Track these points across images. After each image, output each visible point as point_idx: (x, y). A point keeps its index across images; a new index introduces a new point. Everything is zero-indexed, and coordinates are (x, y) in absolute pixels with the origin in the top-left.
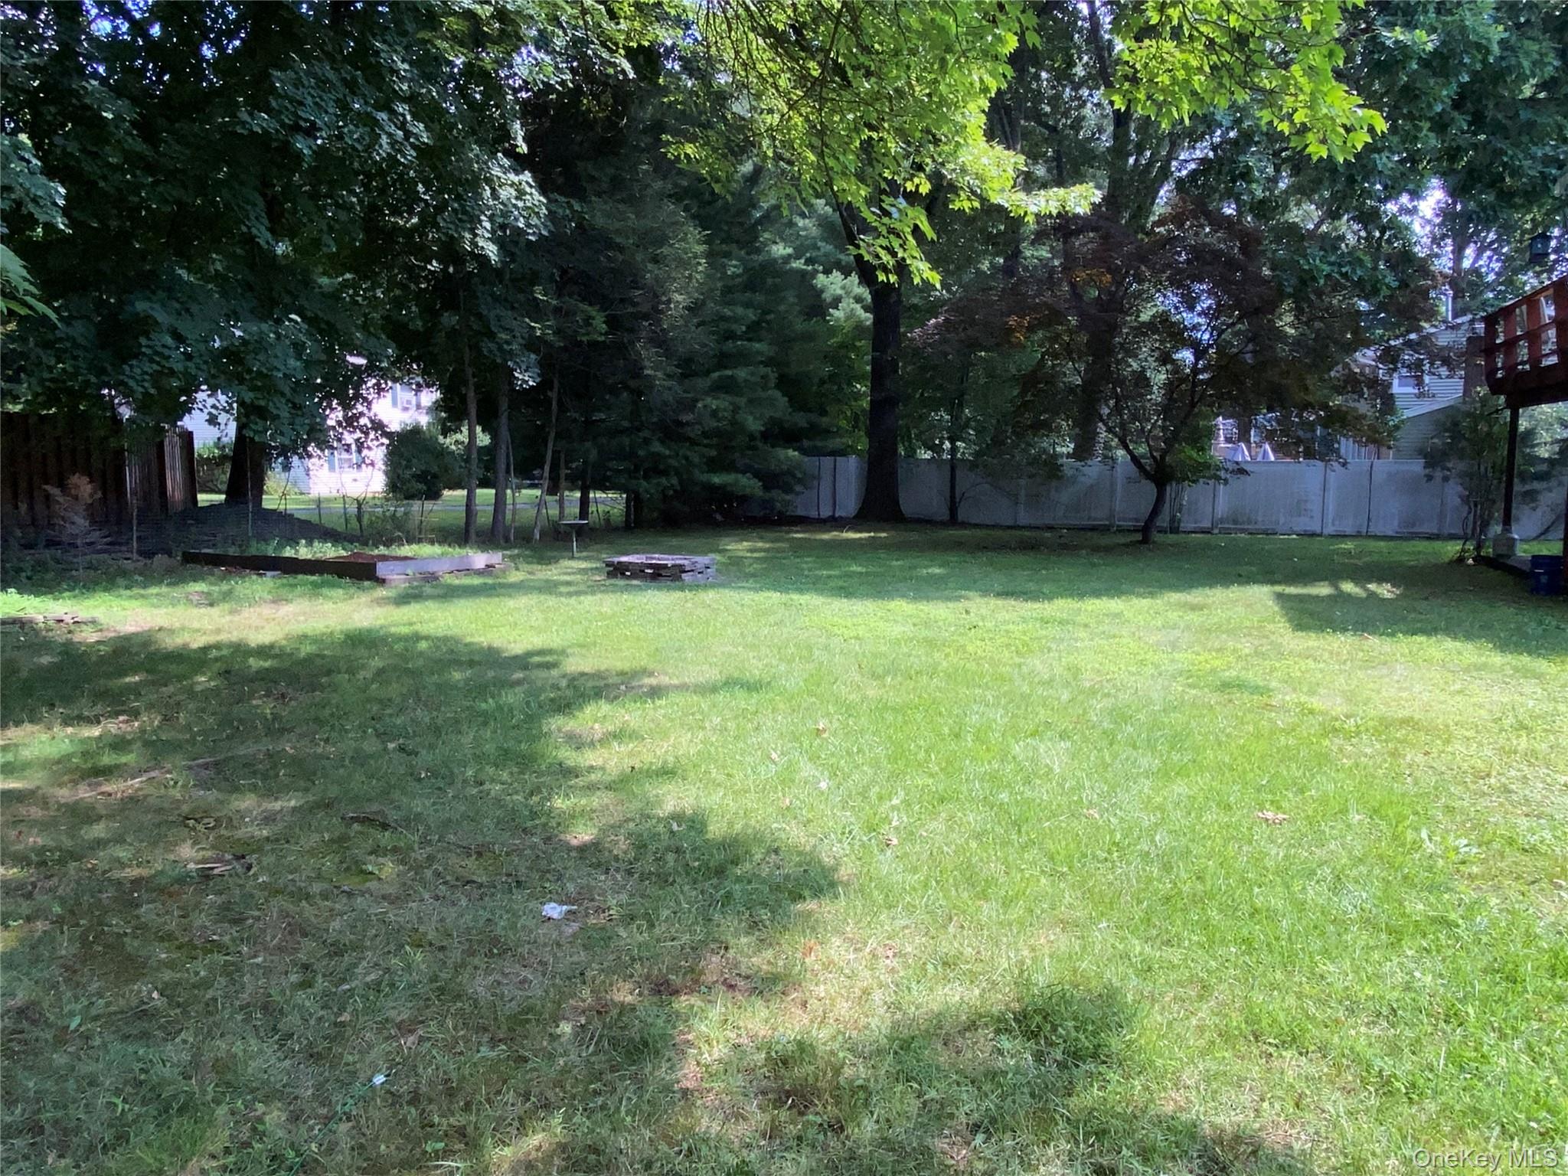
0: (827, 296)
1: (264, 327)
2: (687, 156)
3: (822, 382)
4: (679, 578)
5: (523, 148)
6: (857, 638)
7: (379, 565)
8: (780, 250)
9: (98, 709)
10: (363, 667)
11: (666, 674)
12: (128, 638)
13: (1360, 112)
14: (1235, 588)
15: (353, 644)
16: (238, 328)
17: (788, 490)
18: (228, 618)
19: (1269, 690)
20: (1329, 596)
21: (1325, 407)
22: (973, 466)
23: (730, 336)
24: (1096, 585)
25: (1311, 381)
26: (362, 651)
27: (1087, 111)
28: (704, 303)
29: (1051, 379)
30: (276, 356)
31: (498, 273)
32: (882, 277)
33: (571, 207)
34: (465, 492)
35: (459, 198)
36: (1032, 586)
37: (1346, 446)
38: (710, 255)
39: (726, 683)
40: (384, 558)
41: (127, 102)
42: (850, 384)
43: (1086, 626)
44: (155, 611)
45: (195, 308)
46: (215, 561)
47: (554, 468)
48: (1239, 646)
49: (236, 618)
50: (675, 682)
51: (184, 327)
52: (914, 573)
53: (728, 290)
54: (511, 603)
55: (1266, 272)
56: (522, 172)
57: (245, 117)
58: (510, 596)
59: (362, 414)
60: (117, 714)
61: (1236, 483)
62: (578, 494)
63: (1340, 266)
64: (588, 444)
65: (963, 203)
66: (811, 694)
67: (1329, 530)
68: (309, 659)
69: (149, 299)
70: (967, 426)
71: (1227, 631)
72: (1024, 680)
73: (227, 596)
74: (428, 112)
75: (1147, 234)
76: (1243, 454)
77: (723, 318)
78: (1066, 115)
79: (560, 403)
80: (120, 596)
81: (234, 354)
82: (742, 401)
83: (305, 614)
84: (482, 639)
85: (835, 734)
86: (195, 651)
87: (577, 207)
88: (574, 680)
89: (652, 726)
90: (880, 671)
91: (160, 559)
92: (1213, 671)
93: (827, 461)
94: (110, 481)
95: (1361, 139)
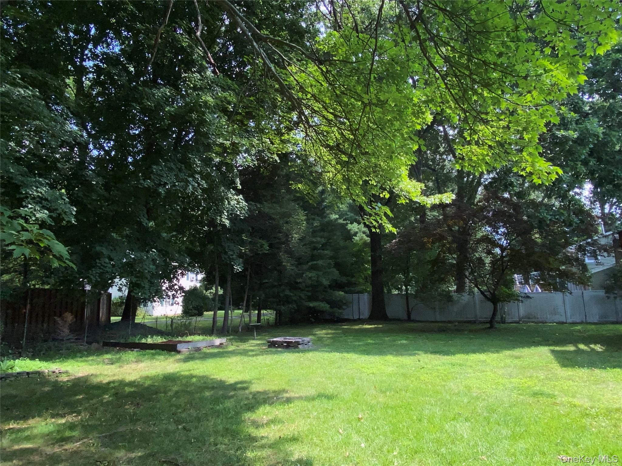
0: (352, 232)
1: (143, 254)
2: (299, 188)
3: (352, 264)
4: (297, 347)
5: (240, 187)
6: (373, 373)
7: (178, 345)
8: (334, 216)
9: (66, 410)
10: (170, 390)
11: (293, 391)
12: (79, 379)
13: (552, 168)
14: (533, 348)
15: (166, 380)
16: (133, 255)
17: (340, 308)
18: (118, 369)
19: (555, 396)
20: (575, 351)
21: (559, 270)
22: (415, 296)
23: (315, 249)
24: (473, 348)
25: (551, 260)
26: (170, 384)
27: (446, 163)
28: (305, 237)
29: (443, 261)
30: (146, 265)
31: (229, 230)
32: (374, 230)
33: (256, 206)
34: (213, 313)
35: (216, 205)
36: (445, 349)
37: (570, 285)
38: (307, 220)
39: (319, 396)
40: (180, 342)
41: (101, 178)
42: (363, 265)
43: (471, 366)
44: (91, 367)
45: (117, 248)
46: (115, 345)
47: (248, 301)
48: (539, 375)
49: (122, 369)
50: (297, 395)
51: (113, 255)
52: (394, 343)
53: (314, 232)
54: (229, 360)
55: (525, 218)
56: (239, 195)
57: (142, 182)
58: (229, 357)
59: (176, 284)
60: (73, 413)
61: (527, 302)
62: (257, 312)
63: (555, 216)
64: (261, 292)
65: (402, 201)
66: (355, 400)
67: (569, 321)
68: (148, 388)
69: (102, 246)
70: (411, 280)
71: (532, 368)
72: (447, 393)
73: (118, 360)
74: (206, 177)
75: (475, 205)
76: (527, 289)
77: (313, 242)
78: (438, 165)
79: (251, 277)
80: (77, 361)
81: (131, 265)
82: (320, 273)
83: (148, 367)
84: (218, 377)
85: (366, 420)
86: (104, 384)
87: (259, 206)
88: (255, 395)
89: (288, 416)
90: (384, 389)
91: (95, 345)
92: (529, 387)
93: (355, 296)
94: (79, 315)
95: (554, 177)
